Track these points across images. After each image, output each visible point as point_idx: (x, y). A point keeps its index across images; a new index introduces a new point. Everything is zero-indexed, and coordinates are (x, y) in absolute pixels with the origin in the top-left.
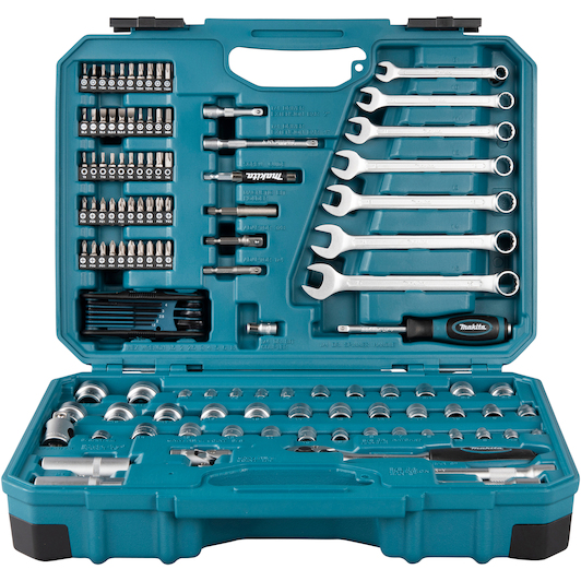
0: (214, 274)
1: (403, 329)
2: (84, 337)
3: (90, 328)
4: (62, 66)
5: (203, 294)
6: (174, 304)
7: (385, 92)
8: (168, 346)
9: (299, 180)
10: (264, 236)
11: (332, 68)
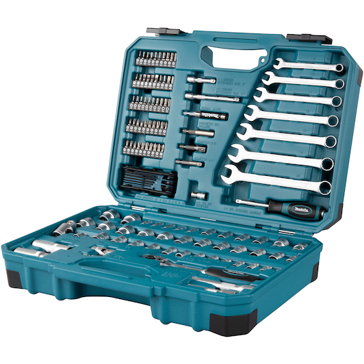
0: (181, 164)
1: (267, 206)
2: (120, 188)
3: (124, 184)
4: (128, 52)
5: (175, 173)
6: (162, 177)
7: (277, 75)
8: (154, 198)
9: (226, 119)
10: (206, 146)
11: (249, 60)
